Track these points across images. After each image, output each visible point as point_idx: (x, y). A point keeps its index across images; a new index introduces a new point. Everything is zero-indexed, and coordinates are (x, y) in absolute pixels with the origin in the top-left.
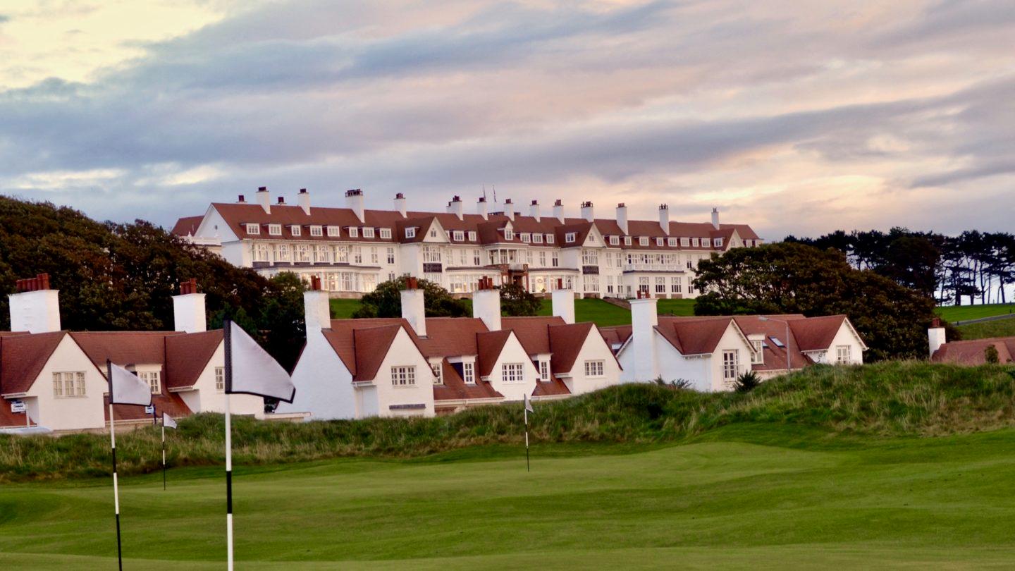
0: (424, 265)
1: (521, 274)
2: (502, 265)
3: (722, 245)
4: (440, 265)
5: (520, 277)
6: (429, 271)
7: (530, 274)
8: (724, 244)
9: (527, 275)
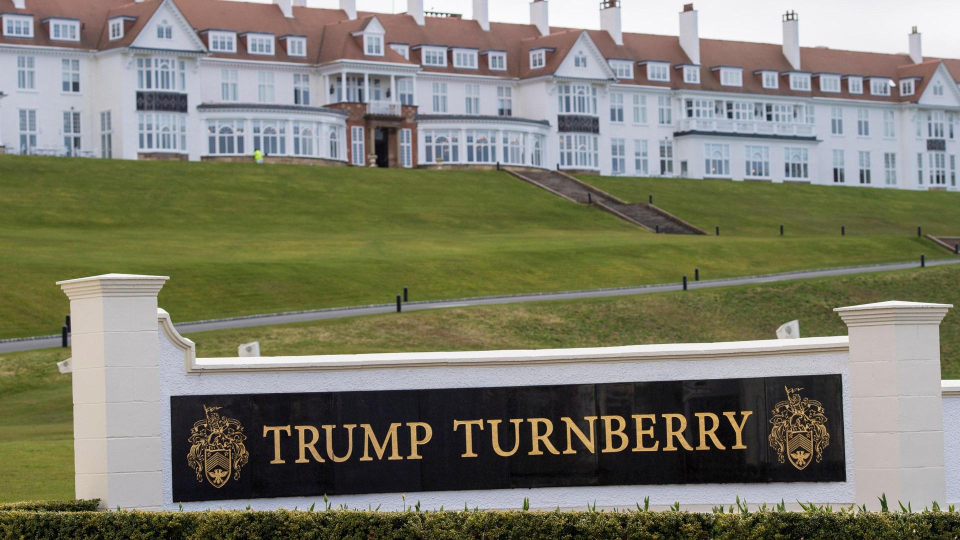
0: (140, 95)
1: (395, 124)
2: (349, 103)
3: (913, 92)
4: (184, 97)
5: (394, 131)
6: (150, 108)
7: (422, 126)
8: (917, 88)
9: (414, 127)
